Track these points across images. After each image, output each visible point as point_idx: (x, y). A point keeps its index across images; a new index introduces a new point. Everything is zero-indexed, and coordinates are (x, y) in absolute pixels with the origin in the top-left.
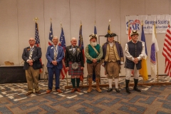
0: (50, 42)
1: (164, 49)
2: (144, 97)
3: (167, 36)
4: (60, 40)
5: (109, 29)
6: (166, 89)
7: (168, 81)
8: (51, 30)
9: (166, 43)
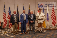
0: (4, 13)
1: (52, 16)
2: (43, 35)
3: (53, 10)
4: (9, 12)
5: (29, 7)
6: (52, 32)
7: (54, 28)
8: (4, 7)
9: (52, 13)
